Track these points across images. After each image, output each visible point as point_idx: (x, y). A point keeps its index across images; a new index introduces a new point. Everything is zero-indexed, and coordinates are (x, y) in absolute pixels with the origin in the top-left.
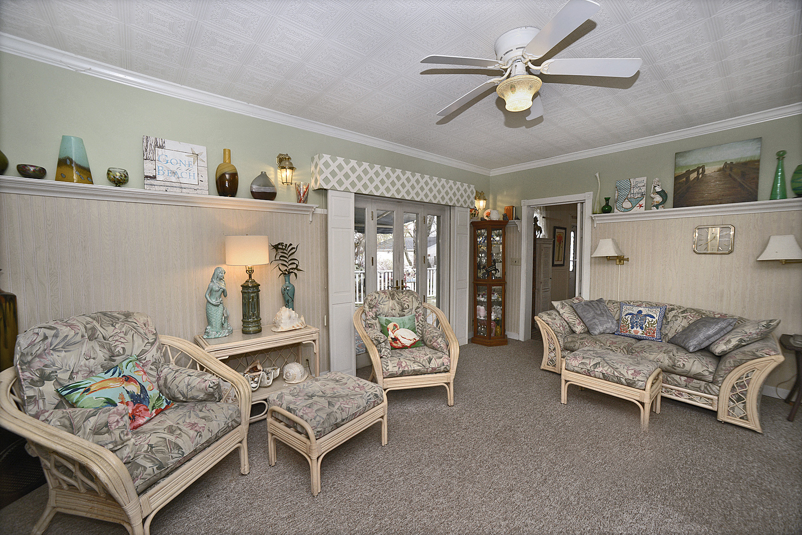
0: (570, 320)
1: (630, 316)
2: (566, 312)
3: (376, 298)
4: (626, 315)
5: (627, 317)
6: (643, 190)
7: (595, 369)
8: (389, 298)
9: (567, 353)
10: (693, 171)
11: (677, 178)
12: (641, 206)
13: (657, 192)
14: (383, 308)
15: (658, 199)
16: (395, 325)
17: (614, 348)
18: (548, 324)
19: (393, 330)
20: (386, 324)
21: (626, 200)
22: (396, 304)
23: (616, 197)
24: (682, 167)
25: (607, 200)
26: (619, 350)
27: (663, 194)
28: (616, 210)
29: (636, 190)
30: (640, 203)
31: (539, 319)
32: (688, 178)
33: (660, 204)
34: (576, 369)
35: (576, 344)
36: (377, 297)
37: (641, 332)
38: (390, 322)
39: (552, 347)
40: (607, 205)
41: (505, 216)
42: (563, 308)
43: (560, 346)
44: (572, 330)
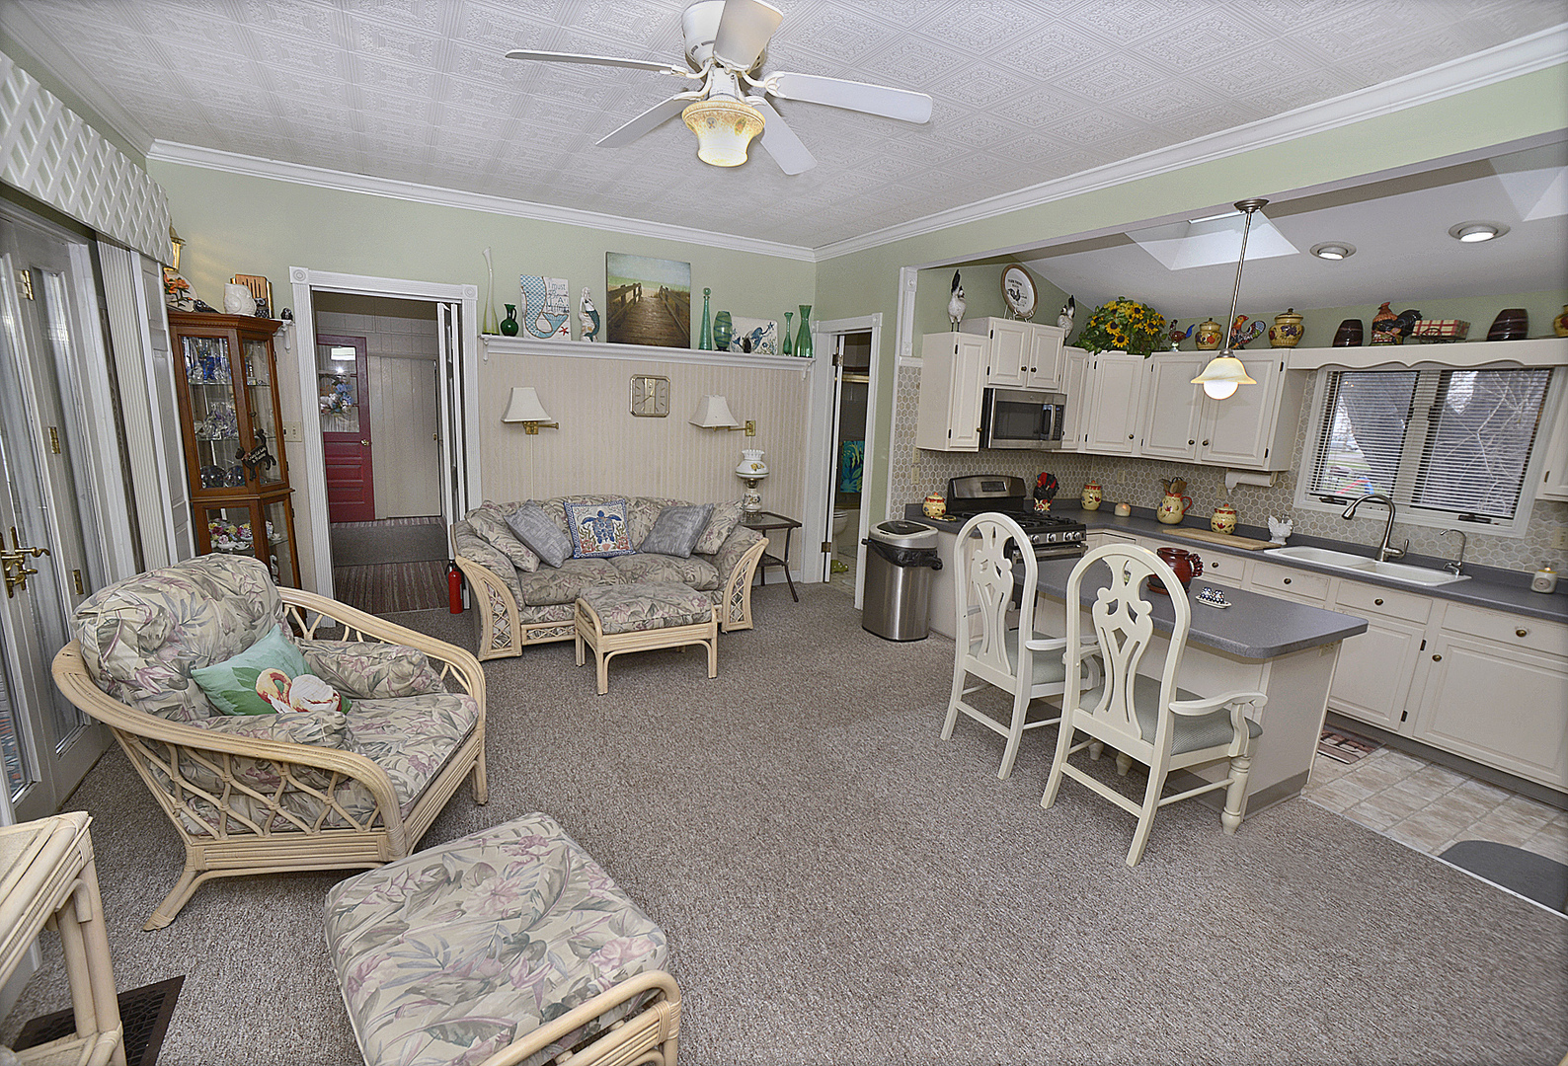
0: (513, 549)
1: (591, 522)
2: (501, 536)
3: (162, 609)
4: (584, 523)
5: (586, 526)
6: (565, 302)
7: (652, 616)
8: (204, 597)
9: (530, 612)
10: (629, 288)
11: (611, 295)
12: (565, 331)
13: (587, 312)
14: (202, 636)
15: (589, 323)
16: (275, 677)
17: (609, 580)
18: (488, 567)
19: (280, 694)
20: (243, 684)
21: (542, 316)
22: (234, 612)
23: (524, 307)
24: (617, 279)
25: (510, 309)
26: (617, 580)
27: (594, 315)
28: (524, 332)
29: (554, 301)
30: (565, 325)
31: (466, 560)
32: (623, 298)
33: (592, 332)
34: (625, 627)
35: (551, 591)
36: (165, 605)
38: (255, 674)
39: (499, 610)
40: (511, 320)
41: (262, 306)
42: (491, 529)
43: (518, 604)
44: (517, 569)
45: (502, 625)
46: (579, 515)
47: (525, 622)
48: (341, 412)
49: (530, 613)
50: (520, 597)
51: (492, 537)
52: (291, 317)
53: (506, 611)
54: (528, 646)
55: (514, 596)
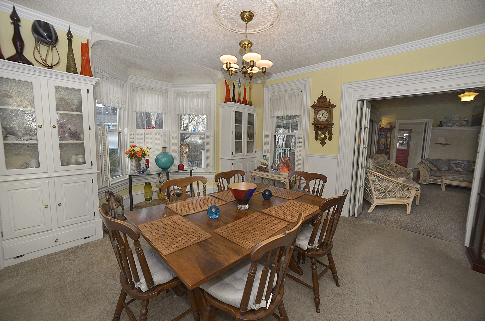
1: (455, 164)
4: (453, 164)
6: (458, 119)
11: (474, 116)
12: (456, 125)
13: (464, 121)
15: (465, 123)
20: (382, 165)
21: (450, 123)
23: (445, 122)
25: (441, 122)
27: (467, 121)
28: (445, 126)
29: (454, 119)
30: (457, 124)
33: (466, 124)
37: (460, 169)
39: (424, 175)
40: (441, 124)
41: (391, 126)
42: (426, 162)
43: (429, 175)
44: (431, 169)
45: (425, 178)
46: (451, 163)
47: (430, 179)
48: (403, 144)
49: (431, 177)
50: (430, 173)
51: (426, 163)
52: (395, 128)
53: (426, 176)
54: (430, 183)
55: (428, 173)
